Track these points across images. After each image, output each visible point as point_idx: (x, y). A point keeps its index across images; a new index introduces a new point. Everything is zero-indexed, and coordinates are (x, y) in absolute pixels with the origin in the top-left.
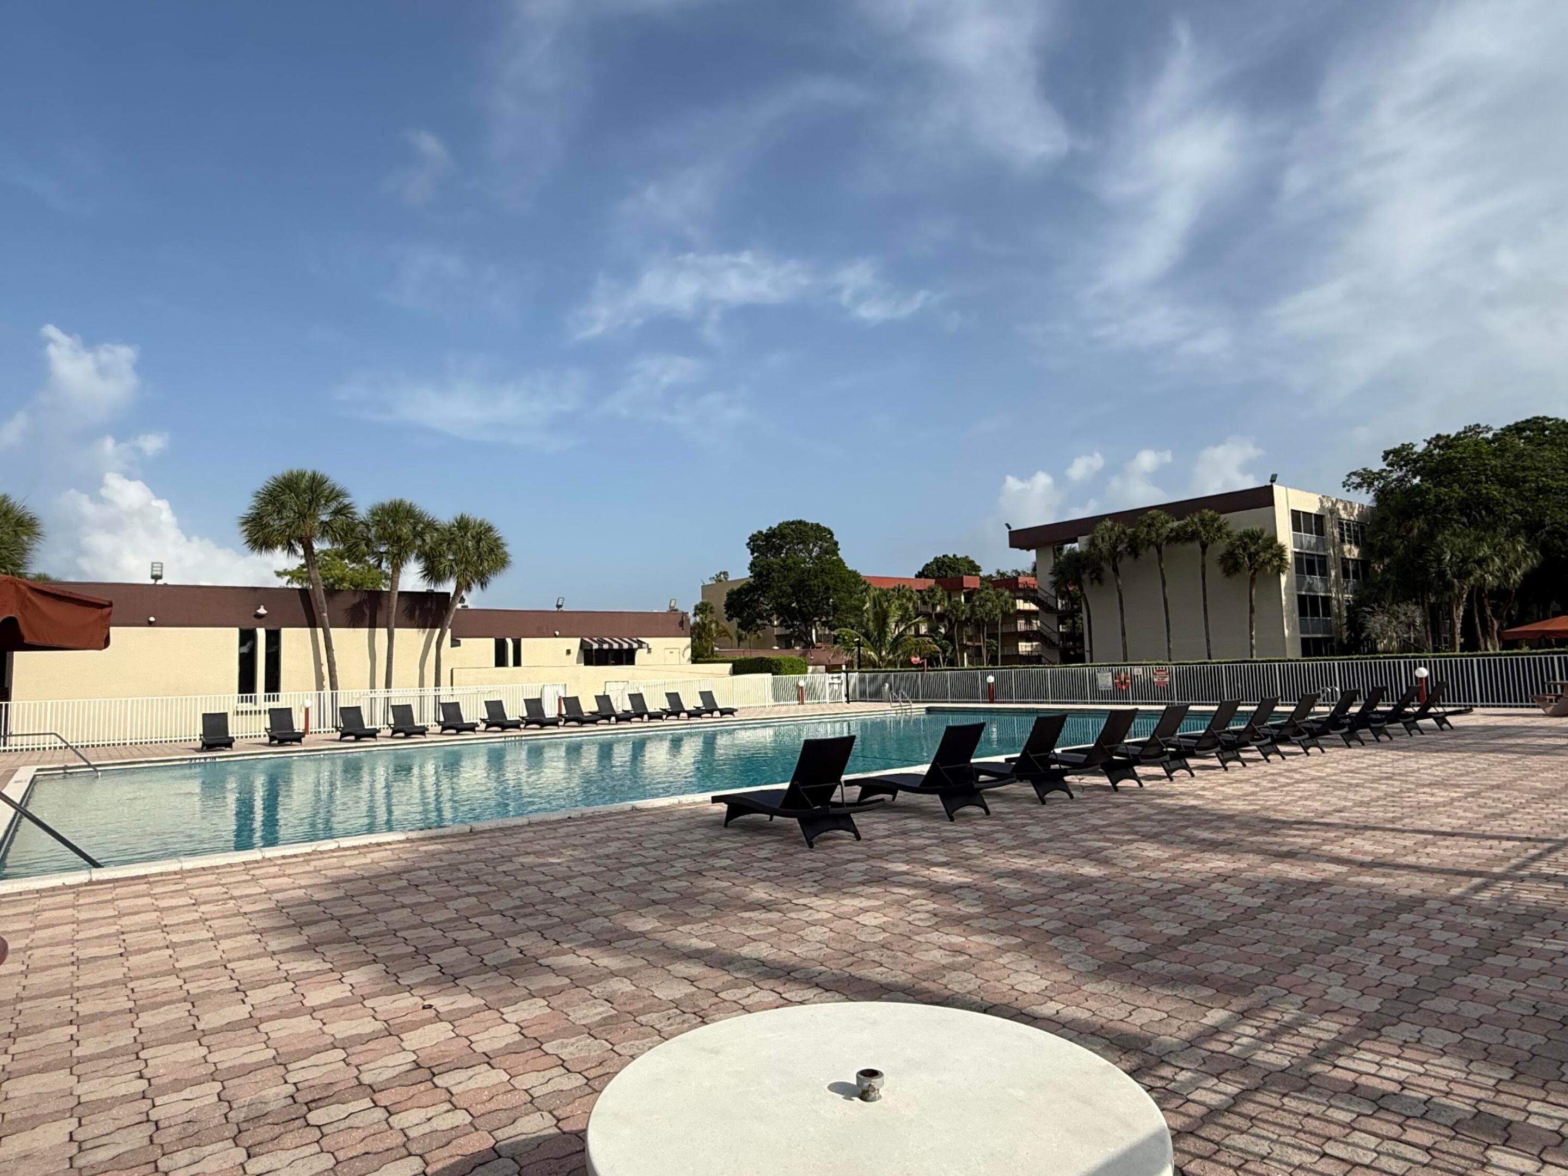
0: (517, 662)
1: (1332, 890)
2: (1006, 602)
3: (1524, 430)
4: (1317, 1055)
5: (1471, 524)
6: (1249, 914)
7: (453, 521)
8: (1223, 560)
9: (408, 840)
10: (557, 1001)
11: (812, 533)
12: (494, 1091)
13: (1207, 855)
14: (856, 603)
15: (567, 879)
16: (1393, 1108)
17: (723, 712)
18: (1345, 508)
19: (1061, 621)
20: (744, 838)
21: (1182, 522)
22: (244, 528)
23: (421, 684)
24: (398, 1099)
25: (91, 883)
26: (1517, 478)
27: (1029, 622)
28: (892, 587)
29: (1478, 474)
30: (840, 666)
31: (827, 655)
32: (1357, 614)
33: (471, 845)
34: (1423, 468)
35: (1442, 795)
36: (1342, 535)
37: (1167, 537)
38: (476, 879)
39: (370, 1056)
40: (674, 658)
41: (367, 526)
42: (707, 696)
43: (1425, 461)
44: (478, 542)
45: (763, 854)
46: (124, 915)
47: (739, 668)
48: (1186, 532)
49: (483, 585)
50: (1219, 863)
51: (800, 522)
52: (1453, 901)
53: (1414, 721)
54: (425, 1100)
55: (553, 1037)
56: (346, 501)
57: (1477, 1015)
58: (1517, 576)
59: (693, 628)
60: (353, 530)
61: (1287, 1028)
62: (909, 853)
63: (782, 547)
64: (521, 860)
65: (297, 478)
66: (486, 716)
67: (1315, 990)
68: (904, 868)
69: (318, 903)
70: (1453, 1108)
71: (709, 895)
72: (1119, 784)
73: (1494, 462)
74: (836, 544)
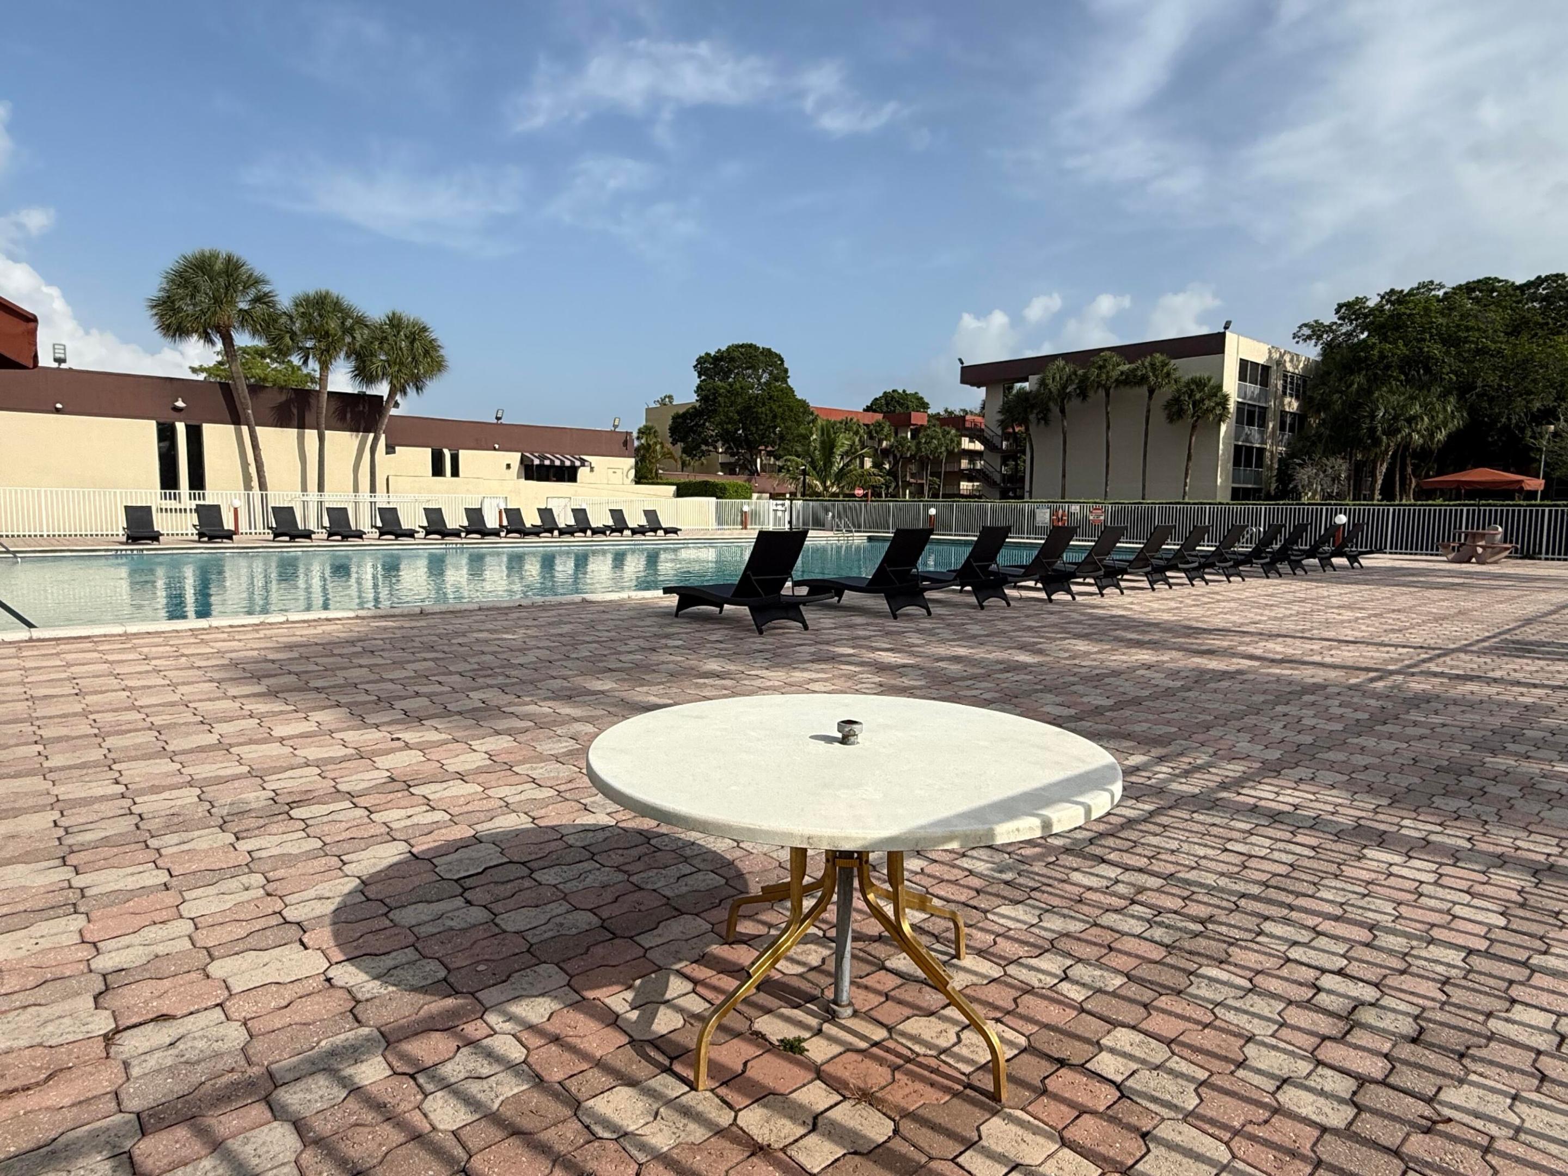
0: (455, 473)
1: (1245, 677)
2: (952, 441)
3: (1474, 290)
4: (1223, 786)
5: (1407, 381)
6: (1169, 693)
7: (384, 318)
8: (1168, 406)
9: (357, 617)
10: (522, 738)
11: (761, 358)
12: (470, 798)
13: (1133, 650)
14: (803, 432)
15: (523, 651)
16: (1287, 821)
17: (667, 531)
18: (1291, 360)
19: (1004, 463)
20: (695, 626)
21: (1133, 366)
22: (154, 311)
23: (356, 490)
24: (378, 802)
25: (31, 640)
26: (1459, 338)
27: (972, 461)
28: (839, 419)
29: (1423, 332)
30: (784, 494)
31: (773, 483)
32: (1287, 466)
33: (423, 623)
34: (1372, 323)
35: (1347, 615)
36: (1285, 387)
37: (1117, 380)
38: (432, 648)
39: (345, 772)
40: (617, 478)
41: (291, 317)
42: (651, 515)
43: (1375, 317)
44: (412, 343)
45: (714, 638)
46: (73, 665)
47: (683, 491)
48: (1135, 376)
49: (419, 389)
50: (1145, 656)
51: (751, 346)
52: (1350, 688)
53: (1329, 558)
54: (403, 803)
55: (523, 762)
56: (266, 289)
57: (1364, 763)
58: (1441, 436)
59: (637, 450)
60: (275, 321)
61: (1198, 769)
62: (854, 641)
63: (731, 371)
64: (475, 635)
65: (209, 258)
66: (425, 524)
67: (1224, 745)
68: (851, 651)
69: (273, 661)
70: (1337, 823)
71: (665, 666)
72: (1053, 597)
73: (1440, 320)
74: (786, 371)
